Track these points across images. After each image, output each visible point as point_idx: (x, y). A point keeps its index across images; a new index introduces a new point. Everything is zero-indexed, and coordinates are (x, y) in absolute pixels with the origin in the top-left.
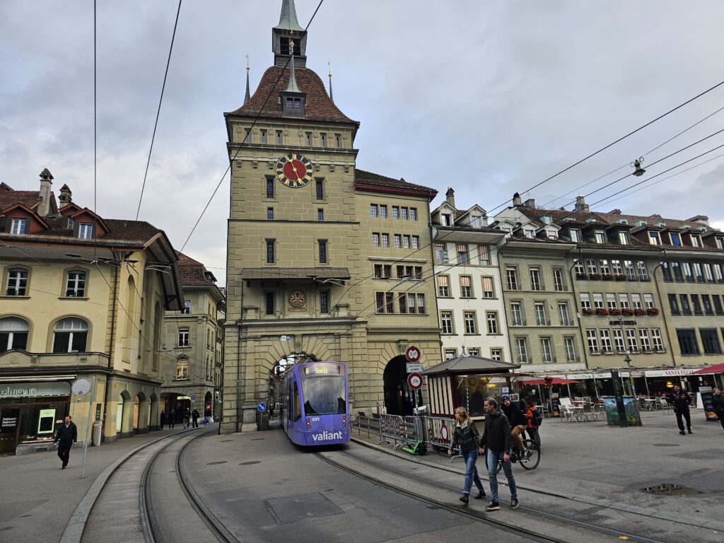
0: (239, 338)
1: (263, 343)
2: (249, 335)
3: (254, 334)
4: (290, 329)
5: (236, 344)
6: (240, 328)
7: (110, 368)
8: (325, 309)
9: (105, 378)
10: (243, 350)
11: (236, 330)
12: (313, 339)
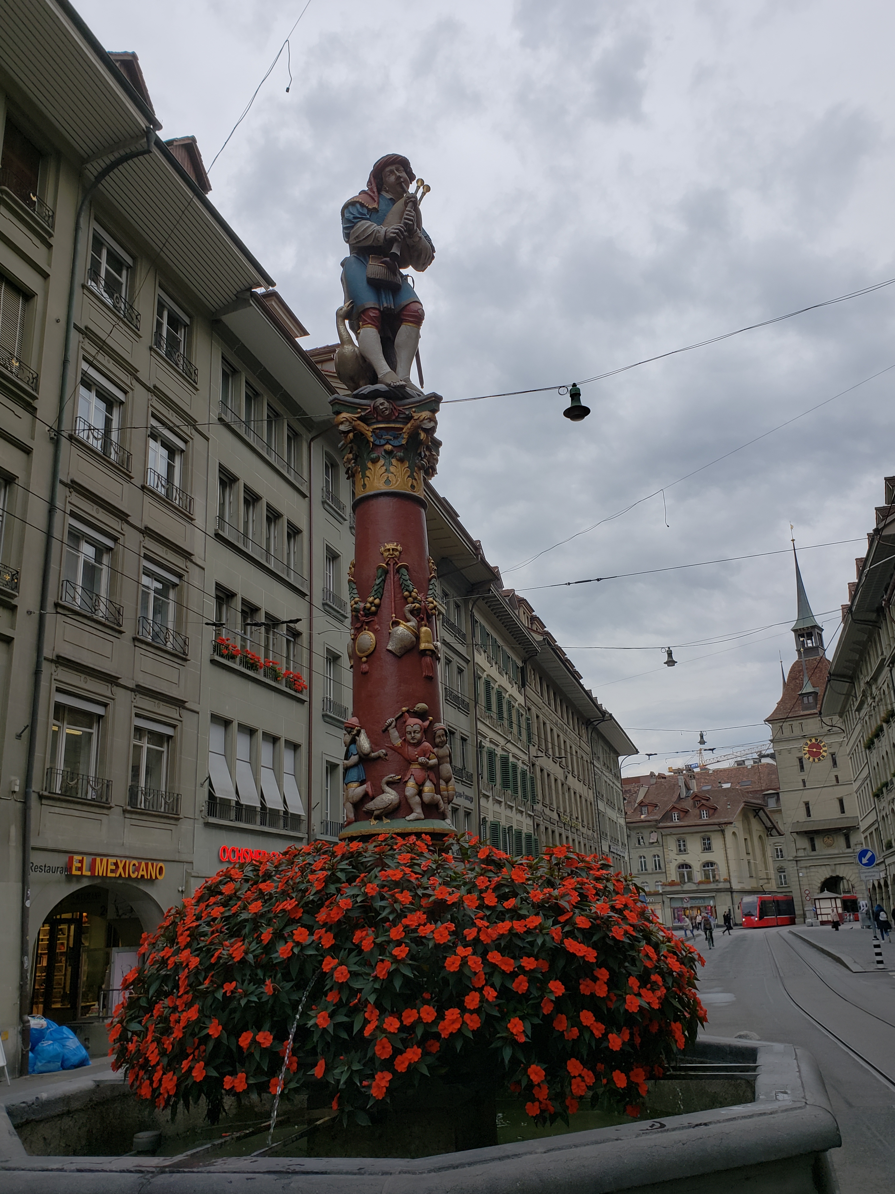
1: (812, 870)
2: (802, 865)
3: (807, 865)
4: (826, 860)
7: (731, 888)
8: (849, 846)
9: (730, 893)
12: (843, 866)
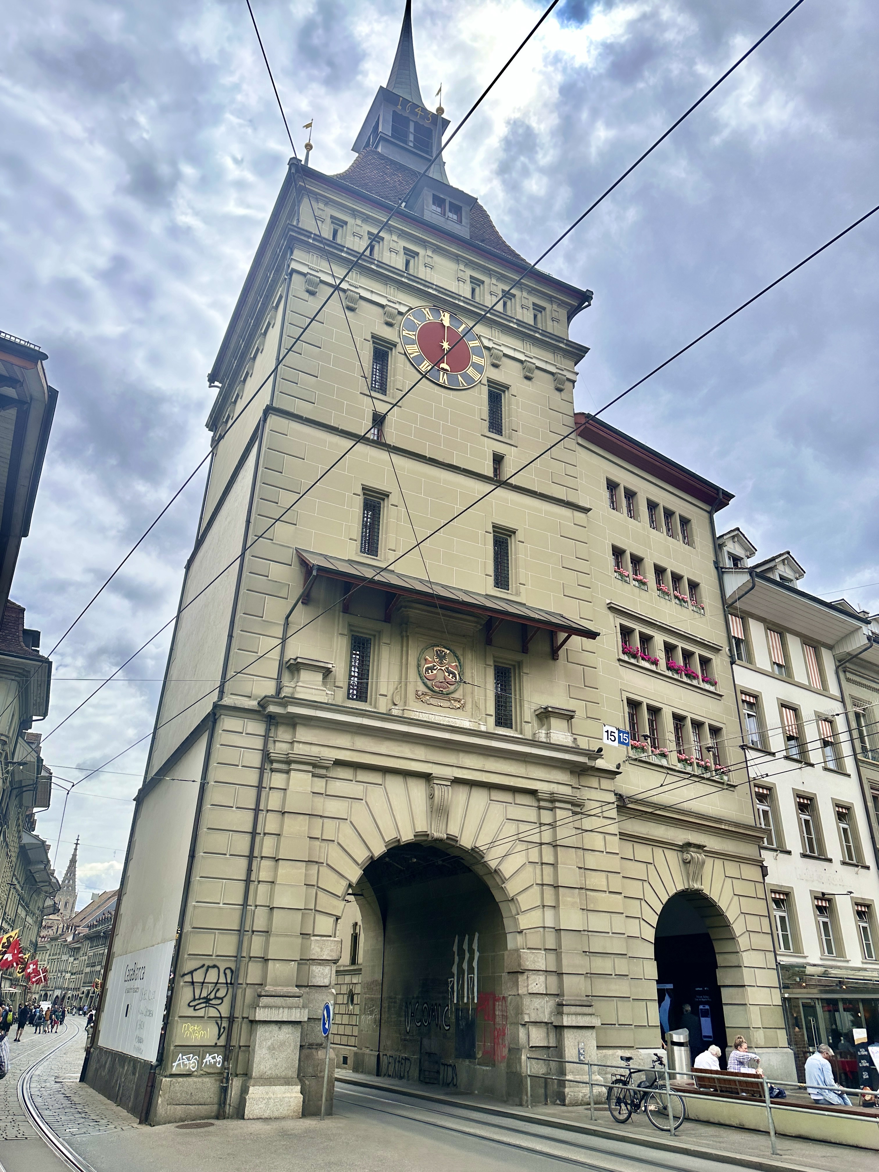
0: (266, 757)
3: (315, 751)
5: (252, 778)
6: (272, 720)
8: (502, 719)
10: (274, 801)
11: (257, 727)
